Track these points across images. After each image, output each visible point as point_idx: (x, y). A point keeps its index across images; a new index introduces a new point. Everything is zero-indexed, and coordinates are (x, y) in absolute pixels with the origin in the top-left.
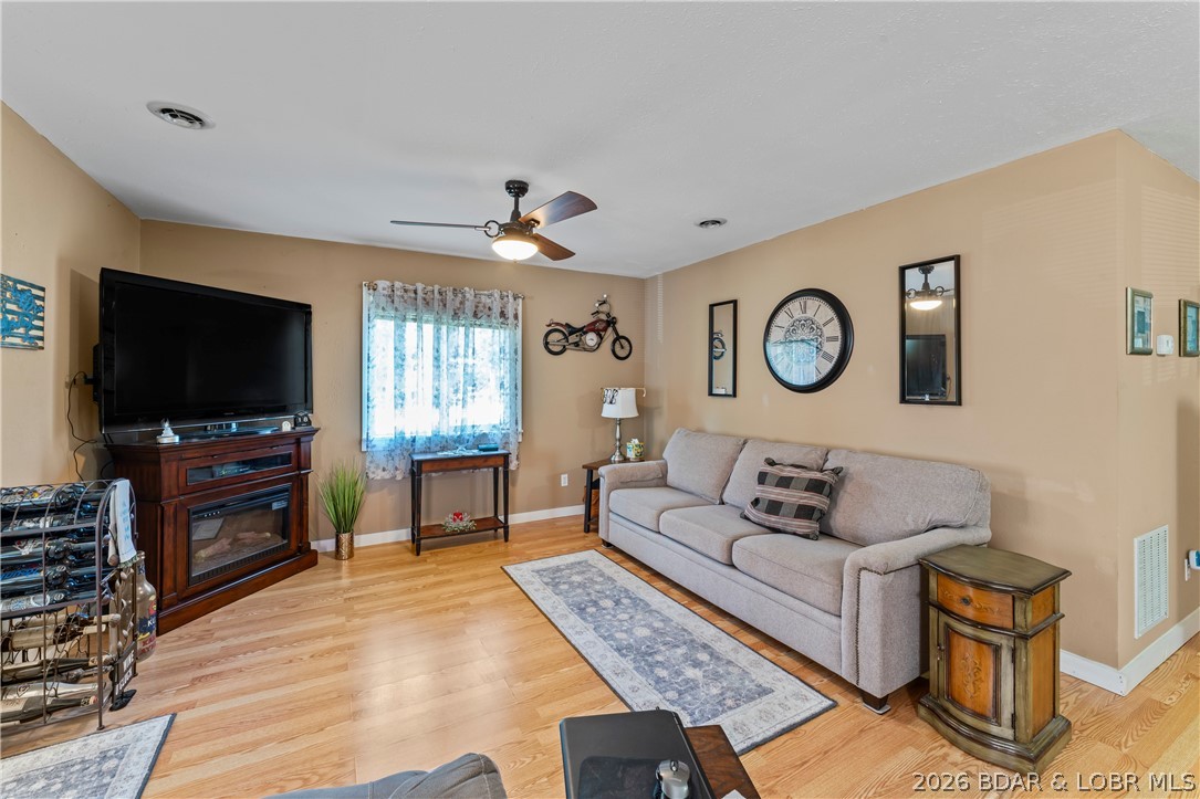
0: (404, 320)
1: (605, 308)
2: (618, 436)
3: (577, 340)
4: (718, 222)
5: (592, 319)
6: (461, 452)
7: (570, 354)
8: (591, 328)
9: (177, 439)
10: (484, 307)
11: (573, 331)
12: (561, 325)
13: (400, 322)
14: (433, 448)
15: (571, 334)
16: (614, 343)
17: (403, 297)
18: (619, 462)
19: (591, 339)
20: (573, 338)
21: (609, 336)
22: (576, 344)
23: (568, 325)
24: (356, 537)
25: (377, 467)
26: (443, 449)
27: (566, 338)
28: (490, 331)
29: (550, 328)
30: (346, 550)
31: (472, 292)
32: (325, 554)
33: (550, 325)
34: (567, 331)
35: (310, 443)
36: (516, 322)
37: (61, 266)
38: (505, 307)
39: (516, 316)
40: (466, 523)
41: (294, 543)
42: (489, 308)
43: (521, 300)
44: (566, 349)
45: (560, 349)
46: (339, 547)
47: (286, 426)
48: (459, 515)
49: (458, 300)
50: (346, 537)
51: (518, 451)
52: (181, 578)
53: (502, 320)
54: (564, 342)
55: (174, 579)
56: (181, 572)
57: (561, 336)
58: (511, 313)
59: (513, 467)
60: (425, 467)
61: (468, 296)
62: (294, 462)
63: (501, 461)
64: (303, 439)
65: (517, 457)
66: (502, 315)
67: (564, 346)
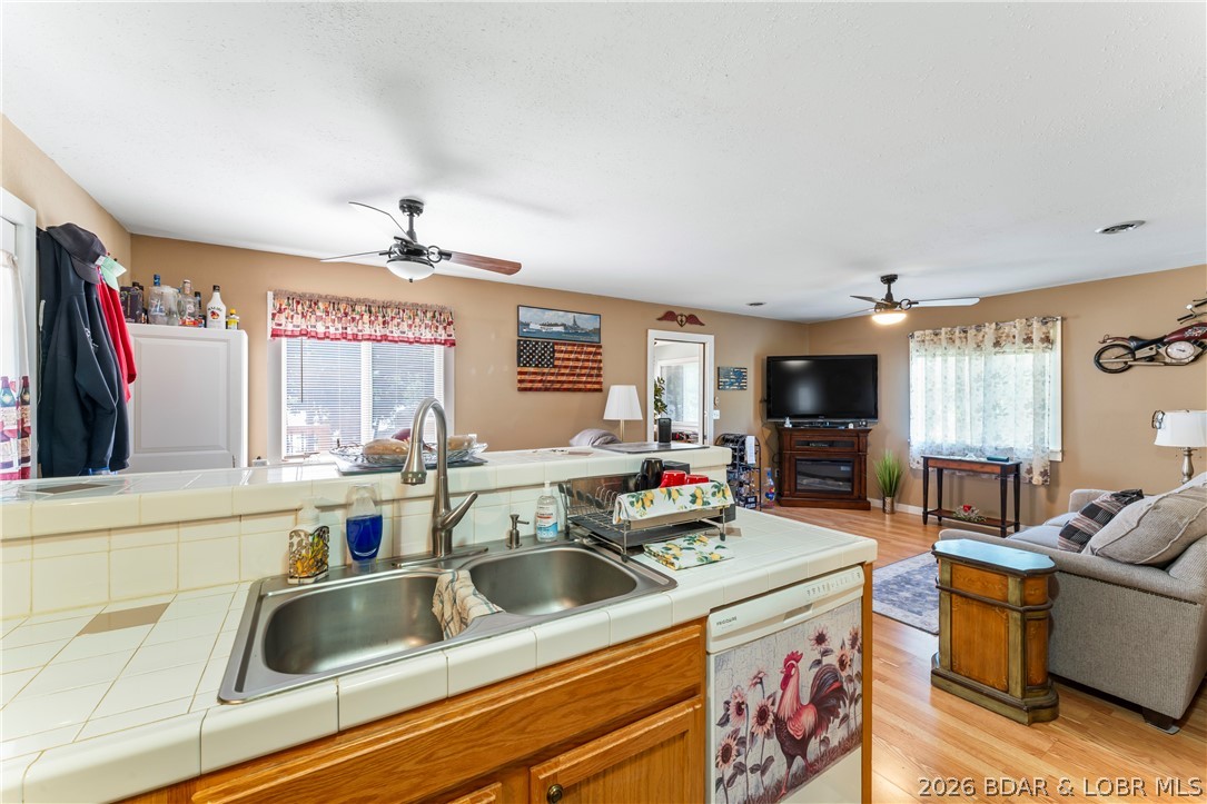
0: (934, 356)
2: (1185, 468)
3: (1153, 353)
4: (1127, 225)
5: (1179, 326)
7: (1140, 371)
8: (1180, 336)
9: (791, 426)
10: (1008, 336)
11: (1144, 343)
12: (1123, 339)
14: (946, 452)
15: (1139, 347)
17: (932, 340)
19: (1181, 350)
20: (1143, 353)
22: (1151, 359)
23: (1133, 338)
25: (914, 459)
26: (952, 454)
27: (1132, 352)
29: (1105, 345)
30: (888, 508)
31: (994, 325)
32: (878, 509)
33: (1104, 342)
34: (1133, 344)
35: (866, 437)
36: (1045, 345)
37: (756, 358)
38: (1032, 333)
39: (1047, 340)
40: (973, 515)
41: (856, 494)
42: (1014, 337)
43: (1059, 323)
44: (1130, 366)
45: (1123, 365)
46: (884, 505)
47: (851, 426)
48: (970, 508)
49: (981, 334)
50: (888, 500)
51: (1048, 468)
52: (793, 487)
53: (1028, 345)
54: (1129, 359)
55: (790, 486)
56: (793, 484)
57: (1122, 351)
58: (1036, 337)
59: (1034, 482)
60: (930, 463)
61: (987, 330)
62: (856, 448)
63: (998, 470)
64: (861, 435)
65: (1044, 474)
66: (1028, 340)
67: (1126, 363)
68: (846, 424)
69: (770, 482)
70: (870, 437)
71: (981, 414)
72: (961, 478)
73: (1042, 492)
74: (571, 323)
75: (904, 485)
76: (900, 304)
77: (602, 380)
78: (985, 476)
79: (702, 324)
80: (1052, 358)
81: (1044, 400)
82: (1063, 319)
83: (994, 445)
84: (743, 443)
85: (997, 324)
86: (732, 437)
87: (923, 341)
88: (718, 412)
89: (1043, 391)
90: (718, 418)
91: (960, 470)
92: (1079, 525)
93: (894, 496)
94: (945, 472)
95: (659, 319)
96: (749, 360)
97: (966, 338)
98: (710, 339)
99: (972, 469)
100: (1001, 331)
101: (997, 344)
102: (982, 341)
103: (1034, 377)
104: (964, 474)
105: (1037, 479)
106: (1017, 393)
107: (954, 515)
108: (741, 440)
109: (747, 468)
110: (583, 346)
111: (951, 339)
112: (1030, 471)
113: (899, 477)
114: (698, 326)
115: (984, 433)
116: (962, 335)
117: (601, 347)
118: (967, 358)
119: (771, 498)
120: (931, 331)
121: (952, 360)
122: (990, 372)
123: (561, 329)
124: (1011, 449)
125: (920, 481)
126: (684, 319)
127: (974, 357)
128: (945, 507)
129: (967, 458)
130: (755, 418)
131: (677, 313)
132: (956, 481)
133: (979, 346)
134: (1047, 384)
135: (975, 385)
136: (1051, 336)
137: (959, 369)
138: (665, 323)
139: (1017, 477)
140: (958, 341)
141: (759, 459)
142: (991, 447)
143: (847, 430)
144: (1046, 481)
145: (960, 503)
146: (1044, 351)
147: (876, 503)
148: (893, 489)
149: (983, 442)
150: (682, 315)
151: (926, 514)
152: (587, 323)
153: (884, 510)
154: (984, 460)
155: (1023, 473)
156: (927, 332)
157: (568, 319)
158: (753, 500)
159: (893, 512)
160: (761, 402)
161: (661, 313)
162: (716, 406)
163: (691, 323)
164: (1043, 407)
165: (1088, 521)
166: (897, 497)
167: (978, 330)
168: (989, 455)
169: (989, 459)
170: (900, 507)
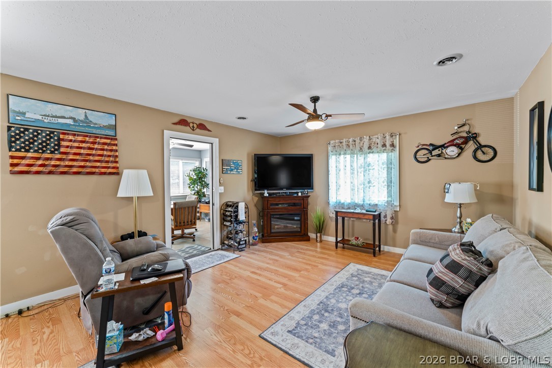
0: (340, 154)
1: (466, 128)
2: (458, 215)
3: (440, 152)
4: (453, 58)
5: (451, 138)
6: (358, 211)
7: (434, 162)
8: (452, 143)
9: (268, 195)
10: (375, 143)
11: (436, 147)
12: (427, 145)
13: (338, 156)
14: (346, 207)
15: (434, 149)
16: (475, 151)
17: (339, 146)
18: (458, 233)
19: (452, 151)
20: (435, 152)
21: (471, 146)
22: (439, 155)
23: (431, 145)
24: (322, 236)
25: (331, 212)
26: (349, 208)
27: (431, 152)
28: (378, 154)
29: (419, 148)
30: (318, 239)
31: (368, 137)
32: (314, 239)
33: (418, 147)
34: (431, 148)
35: (307, 200)
36: (392, 148)
37: (248, 155)
38: (386, 142)
39: (393, 145)
40: (359, 243)
41: (302, 232)
42: (378, 144)
43: (398, 136)
44: (430, 160)
45: (426, 159)
46: (317, 237)
47: (300, 194)
48: (358, 238)
49: (362, 142)
50: (319, 235)
51: (394, 215)
52: (269, 231)
53: (384, 148)
54: (429, 155)
55: (267, 230)
56: (269, 230)
57: (426, 152)
58: (388, 144)
59: (388, 222)
60: (339, 214)
61: (365, 140)
62: (302, 206)
63: (371, 217)
64: (305, 199)
65: (392, 218)
66: (384, 145)
67: (428, 158)
68: (297, 193)
69: (256, 229)
70: (310, 200)
71: (363, 186)
72: (353, 221)
73: (390, 227)
74: (82, 118)
75: (326, 226)
76: (321, 116)
77: (118, 165)
78: (364, 220)
79: (210, 131)
80: (395, 155)
81: (391, 178)
82: (400, 134)
83: (369, 203)
84: (237, 206)
85: (369, 137)
86: (231, 203)
87: (335, 146)
88: (222, 188)
89: (391, 173)
90: (223, 191)
91: (352, 218)
92: (445, 278)
93: (321, 232)
94: (346, 218)
95: (174, 124)
96: (243, 156)
97: (355, 144)
98: (216, 141)
99: (359, 216)
100: (371, 141)
101: (370, 148)
102: (362, 146)
103: (387, 165)
104: (355, 219)
105: (389, 221)
106: (379, 174)
107: (350, 243)
108: (235, 205)
109: (241, 223)
110: (98, 137)
111: (348, 145)
112: (385, 216)
113: (324, 221)
114: (206, 132)
115: (364, 196)
116: (353, 143)
117: (116, 139)
118: (356, 156)
119: (256, 239)
120: (338, 141)
121: (348, 157)
122: (366, 163)
123: (70, 122)
124: (377, 205)
125: (334, 223)
126: (195, 126)
127: (359, 155)
128: (346, 238)
129: (356, 211)
130: (248, 191)
131: (189, 121)
132: (351, 222)
133: (361, 149)
134: (393, 169)
135: (359, 170)
136: (395, 143)
137: (352, 162)
138: (179, 127)
139: (380, 221)
140: (351, 146)
141: (248, 216)
142: (367, 204)
143: (298, 197)
144: (393, 222)
145: (353, 236)
146: (392, 152)
147: (312, 235)
148: (321, 228)
149: (364, 201)
150: (193, 123)
151: (337, 242)
152: (101, 120)
153: (317, 241)
154: (364, 211)
155: (382, 218)
156: (337, 141)
157: (80, 114)
158: (244, 242)
159: (321, 241)
160: (252, 181)
161: (176, 120)
162: (221, 184)
163: (201, 129)
164: (391, 182)
165: (452, 275)
166: (323, 232)
167: (361, 140)
168: (366, 208)
169: (367, 211)
170: (325, 238)
